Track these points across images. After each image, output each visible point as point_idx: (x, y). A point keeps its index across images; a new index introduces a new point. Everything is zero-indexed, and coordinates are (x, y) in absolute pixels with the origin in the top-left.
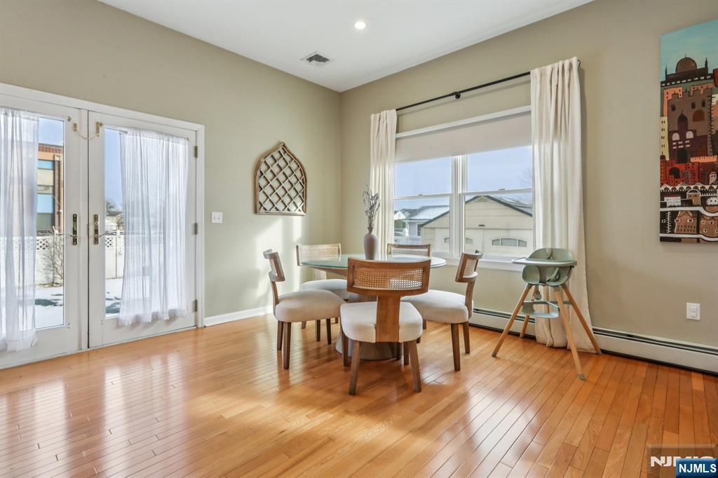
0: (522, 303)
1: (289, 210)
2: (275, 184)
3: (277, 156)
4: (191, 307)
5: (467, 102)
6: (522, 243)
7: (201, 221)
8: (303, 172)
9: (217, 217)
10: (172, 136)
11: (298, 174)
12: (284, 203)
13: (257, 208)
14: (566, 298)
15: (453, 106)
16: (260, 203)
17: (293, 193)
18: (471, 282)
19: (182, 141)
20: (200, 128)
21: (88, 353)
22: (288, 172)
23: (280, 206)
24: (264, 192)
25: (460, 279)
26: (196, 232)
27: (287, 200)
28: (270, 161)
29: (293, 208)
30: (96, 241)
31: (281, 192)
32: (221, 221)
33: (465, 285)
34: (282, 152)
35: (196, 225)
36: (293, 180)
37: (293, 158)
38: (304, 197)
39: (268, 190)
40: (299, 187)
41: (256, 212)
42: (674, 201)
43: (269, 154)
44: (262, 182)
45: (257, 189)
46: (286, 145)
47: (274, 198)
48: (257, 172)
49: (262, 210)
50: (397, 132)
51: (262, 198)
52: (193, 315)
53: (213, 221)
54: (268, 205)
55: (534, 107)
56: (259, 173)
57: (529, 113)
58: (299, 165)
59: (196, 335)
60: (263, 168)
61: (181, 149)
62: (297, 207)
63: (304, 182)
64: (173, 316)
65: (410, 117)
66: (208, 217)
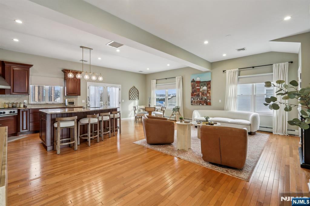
0: (172, 114)
2: (133, 94)
3: (133, 89)
5: (167, 80)
6: (174, 105)
7: (121, 101)
8: (138, 92)
9: (123, 101)
11: (137, 92)
13: (130, 99)
14: (178, 113)
15: (166, 80)
18: (164, 111)
20: (121, 85)
22: (135, 92)
23: (134, 98)
25: (161, 110)
26: (120, 103)
27: (135, 97)
28: (132, 90)
29: (136, 99)
33: (163, 111)
35: (120, 102)
36: (136, 93)
37: (136, 89)
38: (138, 96)
39: (132, 95)
40: (137, 94)
41: (129, 100)
42: (192, 99)
43: (132, 88)
44: (131, 94)
45: (130, 95)
46: (135, 87)
47: (133, 97)
48: (130, 92)
50: (156, 84)
51: (130, 97)
54: (131, 98)
55: (176, 83)
57: (176, 84)
58: (137, 90)
60: (131, 91)
61: (118, 89)
63: (138, 93)
65: (158, 81)
66: (122, 101)
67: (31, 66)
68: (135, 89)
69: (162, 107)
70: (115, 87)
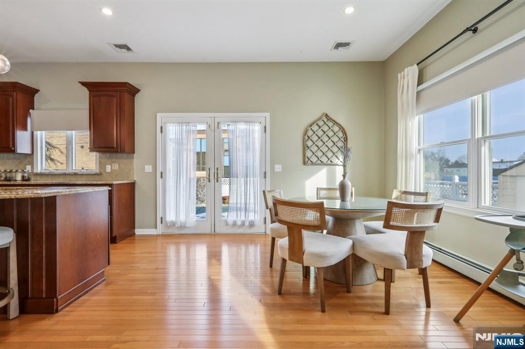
1: (331, 161)
2: (319, 143)
3: (321, 123)
4: (263, 221)
7: (268, 170)
8: (344, 133)
9: (278, 168)
10: (252, 122)
11: (341, 134)
12: (328, 157)
13: (305, 161)
16: (307, 157)
17: (335, 149)
19: (257, 124)
20: (267, 115)
21: (215, 235)
22: (330, 134)
23: (324, 159)
24: (310, 150)
26: (265, 177)
27: (330, 154)
28: (315, 128)
29: (335, 160)
30: (217, 181)
31: (325, 149)
32: (280, 170)
34: (325, 120)
35: (265, 173)
36: (335, 139)
37: (335, 123)
38: (346, 151)
39: (314, 149)
40: (340, 144)
41: (304, 163)
43: (314, 123)
44: (309, 143)
45: (305, 147)
46: (328, 114)
47: (319, 154)
48: (306, 137)
49: (309, 162)
50: (419, 85)
51: (309, 154)
52: (264, 225)
53: (276, 170)
54: (314, 159)
56: (307, 138)
58: (341, 128)
59: (265, 237)
60: (310, 133)
61: (257, 128)
62: (339, 159)
63: (346, 140)
64: (252, 225)
65: (432, 66)
66: (272, 168)
67: (37, 91)
68: (330, 124)
69: (391, 205)
70: (246, 122)
